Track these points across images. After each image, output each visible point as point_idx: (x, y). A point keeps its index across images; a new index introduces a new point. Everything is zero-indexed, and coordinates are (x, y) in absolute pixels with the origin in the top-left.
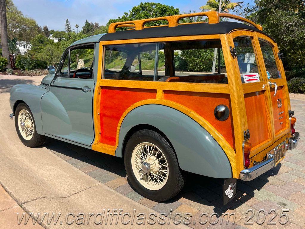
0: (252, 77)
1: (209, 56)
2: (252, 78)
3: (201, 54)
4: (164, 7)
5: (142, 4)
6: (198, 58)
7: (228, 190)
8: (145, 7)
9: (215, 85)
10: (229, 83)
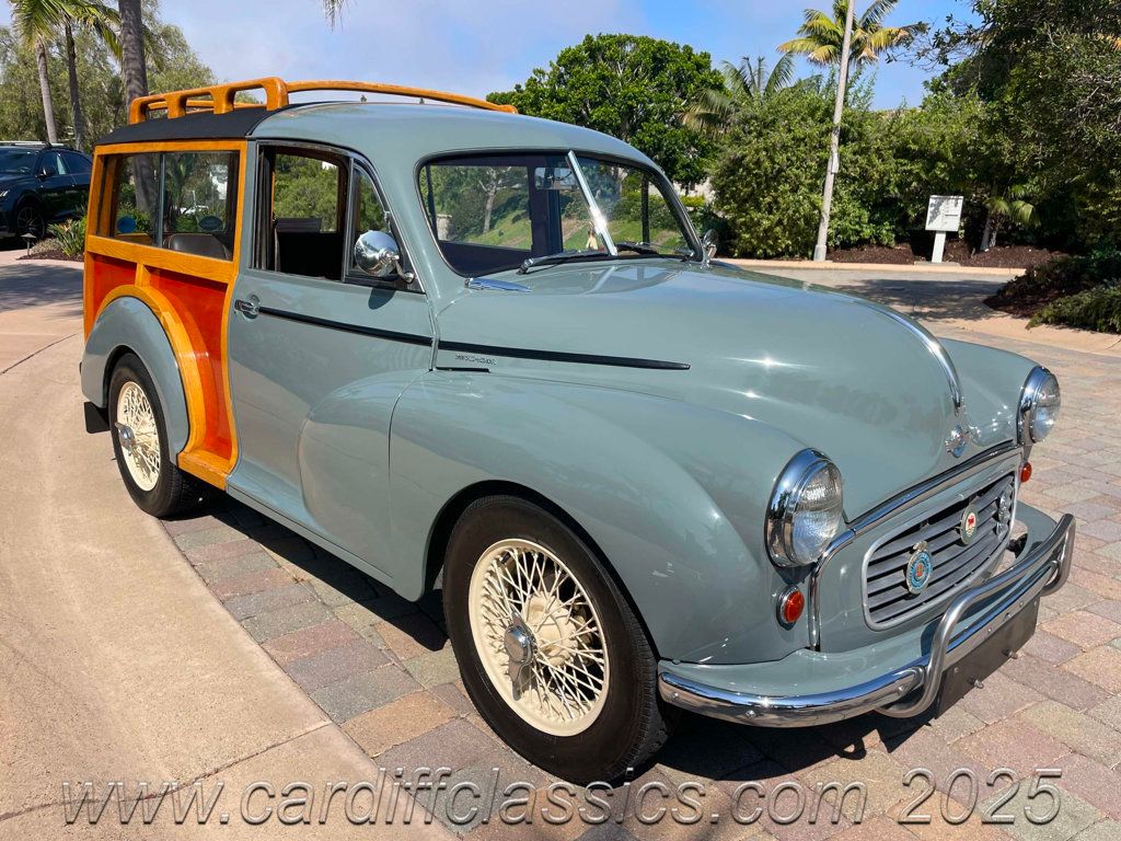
1: (806, 205)
3: (780, 200)
4: (662, 47)
5: (589, 38)
6: (770, 213)
8: (599, 49)
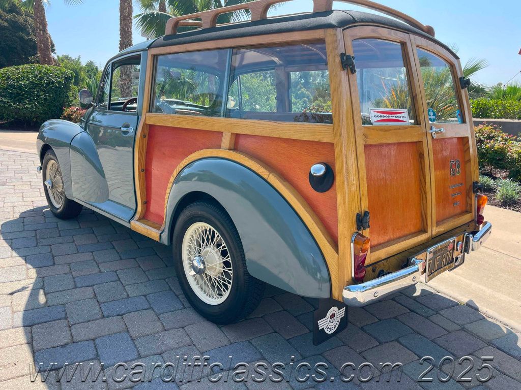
0: (391, 115)
2: (391, 118)
7: (325, 318)
9: (311, 126)
10: (334, 122)
